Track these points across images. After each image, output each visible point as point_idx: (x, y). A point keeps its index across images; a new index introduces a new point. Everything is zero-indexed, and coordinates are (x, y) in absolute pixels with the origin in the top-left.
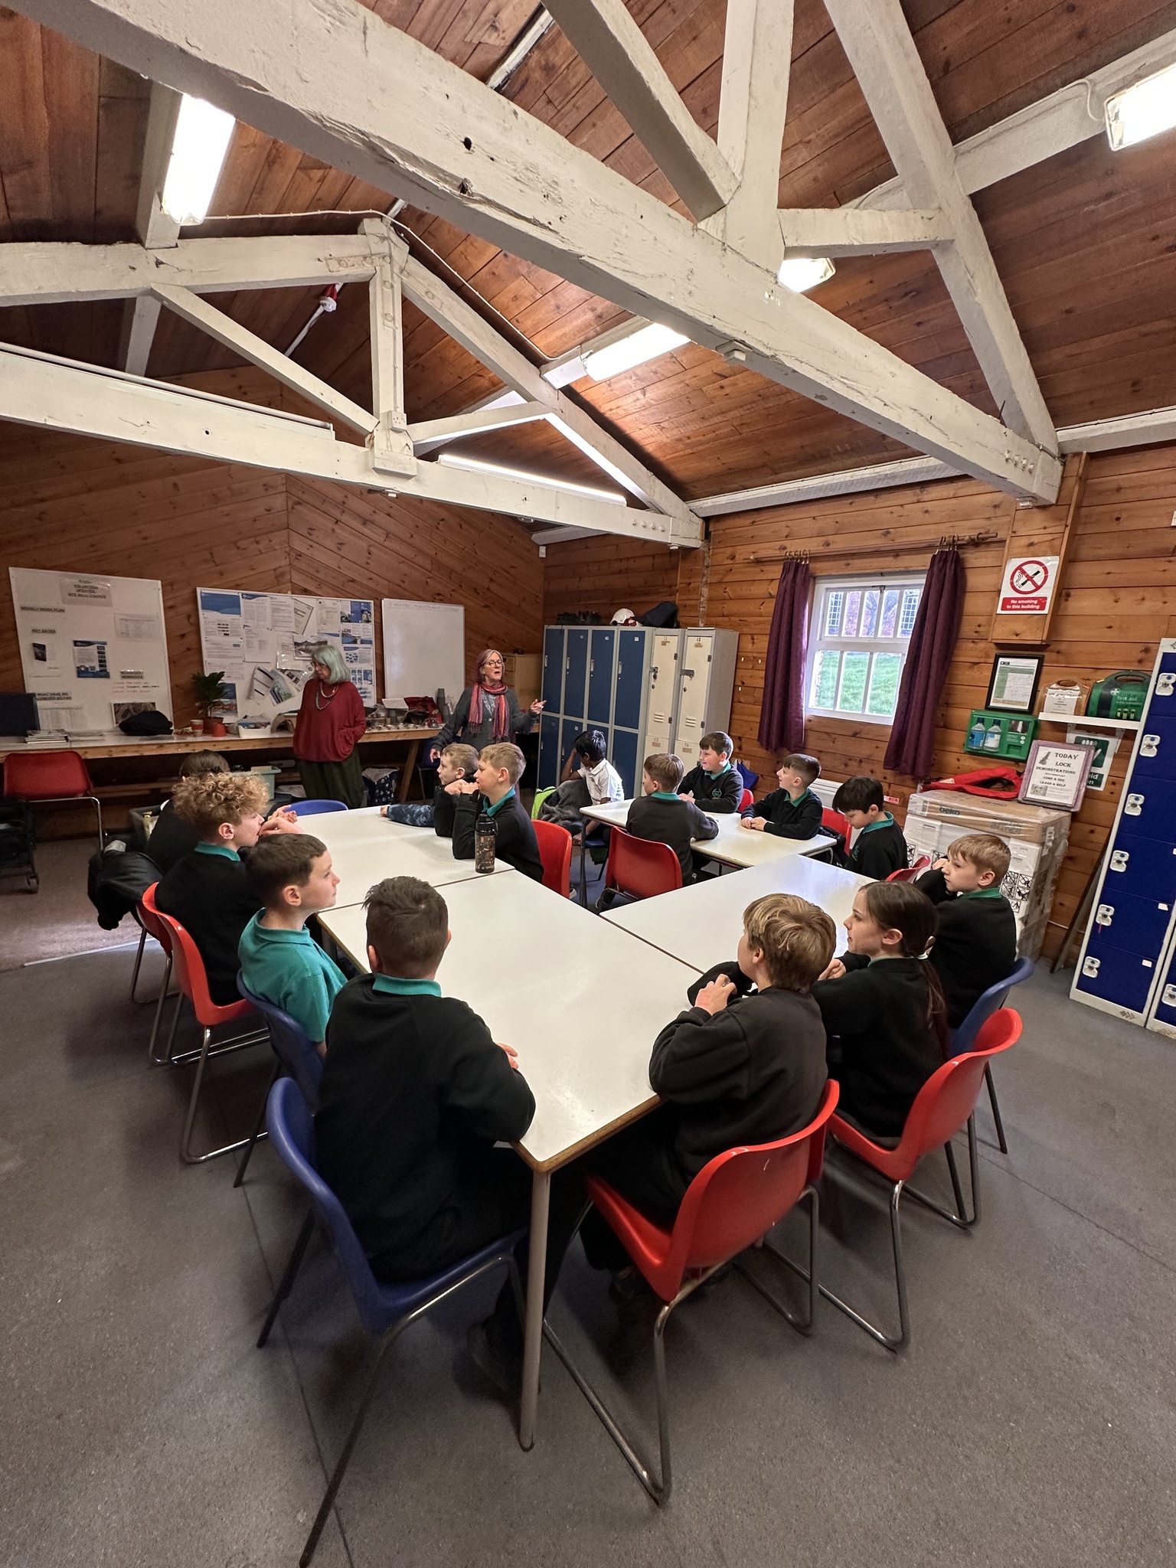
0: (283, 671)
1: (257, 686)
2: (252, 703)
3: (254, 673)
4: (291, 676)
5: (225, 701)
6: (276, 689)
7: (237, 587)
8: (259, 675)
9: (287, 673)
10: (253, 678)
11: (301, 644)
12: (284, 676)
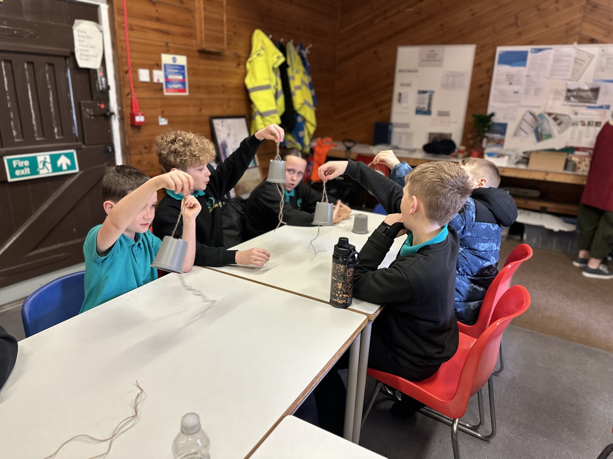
0: (550, 114)
1: (525, 126)
2: (517, 140)
3: (525, 115)
4: (555, 119)
5: (497, 136)
6: (539, 130)
7: (531, 43)
8: (529, 118)
9: (553, 116)
10: (523, 119)
11: (573, 91)
12: (550, 119)
